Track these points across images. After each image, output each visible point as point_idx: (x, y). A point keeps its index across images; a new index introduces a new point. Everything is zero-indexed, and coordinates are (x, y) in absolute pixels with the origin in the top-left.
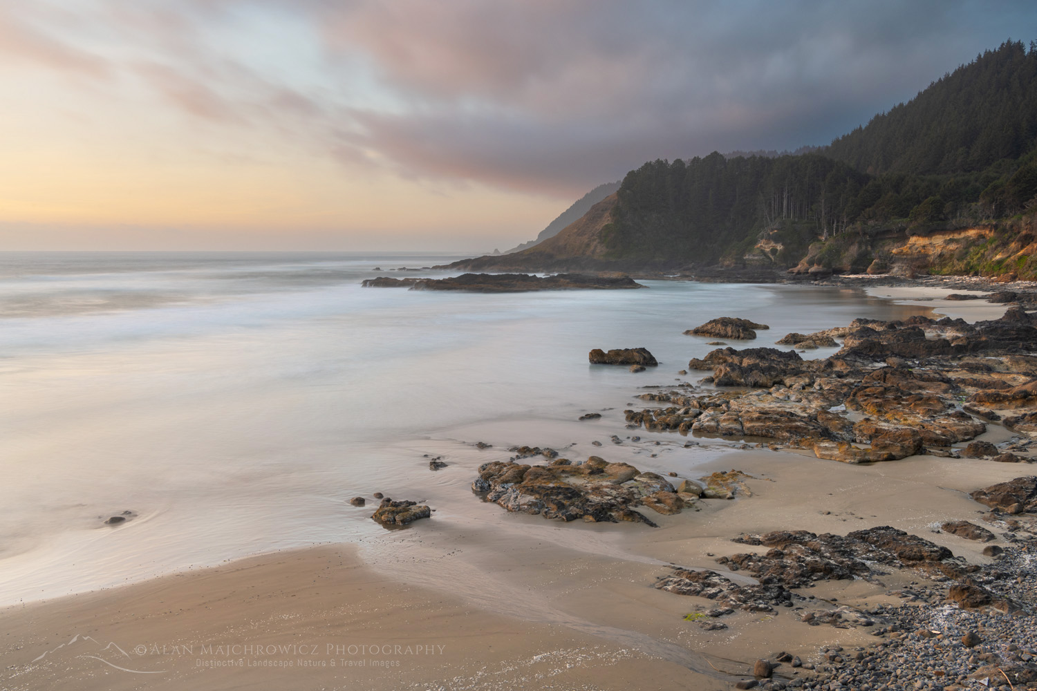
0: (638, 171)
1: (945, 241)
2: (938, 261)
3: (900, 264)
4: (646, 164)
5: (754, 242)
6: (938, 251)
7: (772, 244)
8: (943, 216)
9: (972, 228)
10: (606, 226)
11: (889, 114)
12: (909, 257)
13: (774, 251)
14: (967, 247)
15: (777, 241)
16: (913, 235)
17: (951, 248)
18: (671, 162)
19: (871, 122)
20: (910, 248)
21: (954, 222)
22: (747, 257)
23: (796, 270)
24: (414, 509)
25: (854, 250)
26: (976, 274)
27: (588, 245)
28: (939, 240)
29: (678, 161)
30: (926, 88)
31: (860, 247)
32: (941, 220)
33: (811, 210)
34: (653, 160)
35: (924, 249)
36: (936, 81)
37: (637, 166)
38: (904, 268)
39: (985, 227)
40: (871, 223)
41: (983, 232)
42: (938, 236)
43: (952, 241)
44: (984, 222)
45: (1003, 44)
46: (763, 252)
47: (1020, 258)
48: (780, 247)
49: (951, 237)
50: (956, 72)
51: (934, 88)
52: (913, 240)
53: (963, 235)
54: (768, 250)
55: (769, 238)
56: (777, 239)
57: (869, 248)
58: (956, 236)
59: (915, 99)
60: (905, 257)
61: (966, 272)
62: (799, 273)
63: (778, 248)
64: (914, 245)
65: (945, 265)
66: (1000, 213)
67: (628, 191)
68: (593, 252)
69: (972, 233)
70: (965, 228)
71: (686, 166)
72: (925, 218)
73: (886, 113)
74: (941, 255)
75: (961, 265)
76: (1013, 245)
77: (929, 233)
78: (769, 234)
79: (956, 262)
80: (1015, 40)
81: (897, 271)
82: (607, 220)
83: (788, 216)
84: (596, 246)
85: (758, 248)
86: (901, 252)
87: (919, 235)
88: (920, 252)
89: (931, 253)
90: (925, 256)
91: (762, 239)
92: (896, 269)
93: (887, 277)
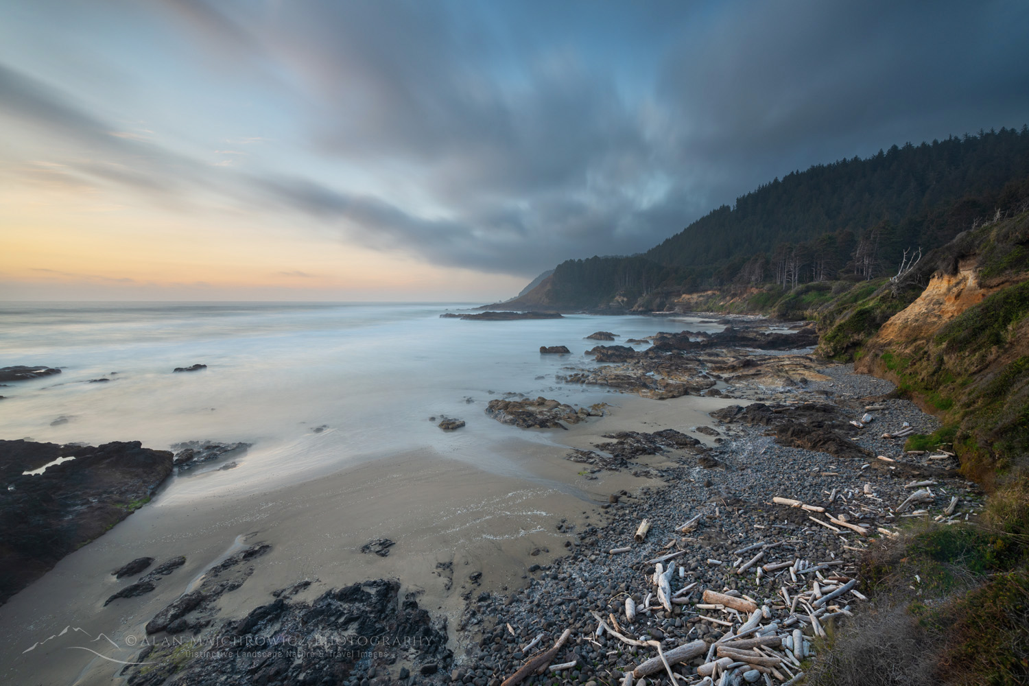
0: (562, 264)
1: (698, 297)
2: (695, 305)
3: (678, 307)
4: (566, 261)
5: (615, 297)
6: (695, 300)
7: (622, 298)
9: (710, 290)
10: (548, 290)
12: (682, 303)
13: (623, 301)
14: (708, 299)
15: (624, 297)
16: (684, 293)
17: (701, 299)
18: (576, 261)
19: (664, 242)
20: (682, 299)
21: (702, 288)
22: (611, 304)
23: (632, 310)
24: (457, 423)
25: (658, 300)
26: (712, 311)
27: (540, 299)
28: (695, 296)
29: (580, 260)
31: (661, 299)
32: (696, 287)
33: (639, 282)
34: (569, 259)
37: (561, 262)
38: (680, 309)
39: (715, 290)
40: (665, 288)
41: (714, 292)
42: (694, 294)
43: (701, 296)
44: (715, 287)
46: (618, 302)
47: (731, 304)
48: (625, 299)
49: (700, 294)
52: (684, 296)
53: (706, 293)
54: (620, 301)
55: (621, 295)
56: (624, 295)
57: (664, 300)
58: (703, 294)
60: (680, 303)
61: (708, 311)
62: (634, 311)
64: (684, 298)
65: (698, 308)
66: (721, 284)
67: (558, 273)
68: (543, 302)
69: (710, 293)
70: (707, 290)
72: (689, 287)
74: (696, 303)
75: (705, 307)
76: (728, 298)
77: (691, 292)
78: (620, 293)
79: (703, 306)
80: (726, 205)
81: (678, 310)
82: (549, 287)
83: (629, 285)
84: (544, 299)
85: (616, 300)
86: (678, 302)
87: (688, 294)
88: (687, 302)
89: (692, 302)
90: (689, 303)
91: (617, 295)
92: (676, 309)
93: (673, 313)
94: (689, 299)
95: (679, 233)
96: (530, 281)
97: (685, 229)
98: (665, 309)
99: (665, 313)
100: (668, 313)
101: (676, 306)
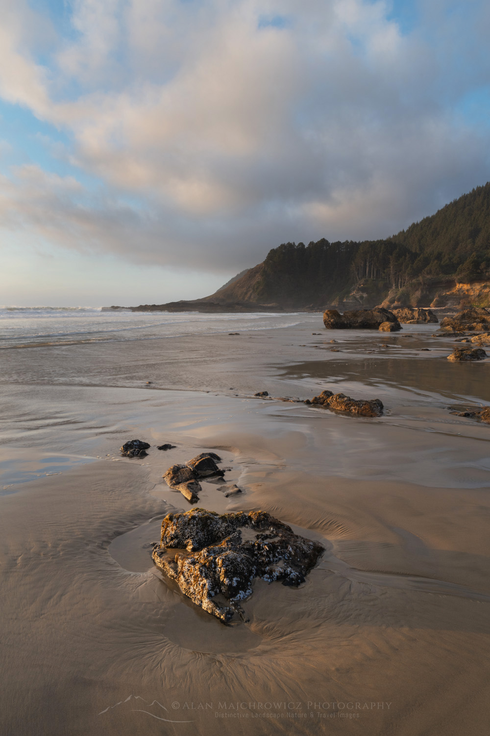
0: (277, 249)
1: (481, 287)
2: (477, 299)
3: (451, 301)
4: (282, 245)
5: (349, 292)
6: (477, 292)
7: (361, 293)
8: (479, 271)
10: (257, 282)
11: (421, 222)
12: (457, 297)
13: (362, 297)
15: (363, 292)
16: (460, 282)
17: (485, 291)
19: (410, 228)
20: (458, 291)
21: (487, 274)
22: (345, 301)
23: (380, 307)
25: (418, 294)
27: (246, 293)
28: (477, 287)
29: (301, 244)
30: (442, 208)
31: (422, 291)
32: (478, 273)
33: (384, 273)
34: (286, 243)
35: (468, 292)
36: (449, 203)
37: (276, 246)
38: (455, 304)
40: (429, 277)
42: (476, 284)
43: (485, 287)
45: (488, 183)
46: (355, 298)
48: (365, 295)
49: (485, 284)
50: (460, 199)
51: (447, 207)
52: (460, 285)
54: (358, 297)
55: (359, 290)
56: (363, 290)
57: (428, 293)
59: (436, 214)
60: (455, 297)
63: (364, 296)
64: (461, 289)
65: (483, 302)
67: (271, 261)
68: (250, 298)
71: (306, 247)
72: (468, 272)
73: (419, 222)
74: (479, 295)
77: (471, 281)
78: (358, 287)
79: (489, 299)
81: (450, 306)
82: (258, 278)
83: (370, 276)
84: (251, 295)
85: (352, 296)
86: (451, 294)
87: (464, 283)
88: (465, 293)
89: (472, 294)
90: (468, 296)
91: (354, 290)
92: (449, 304)
93: (445, 309)
94: (468, 290)
95: (431, 216)
97: (438, 211)
98: (432, 305)
99: (433, 308)
100: (437, 308)
101: (447, 300)
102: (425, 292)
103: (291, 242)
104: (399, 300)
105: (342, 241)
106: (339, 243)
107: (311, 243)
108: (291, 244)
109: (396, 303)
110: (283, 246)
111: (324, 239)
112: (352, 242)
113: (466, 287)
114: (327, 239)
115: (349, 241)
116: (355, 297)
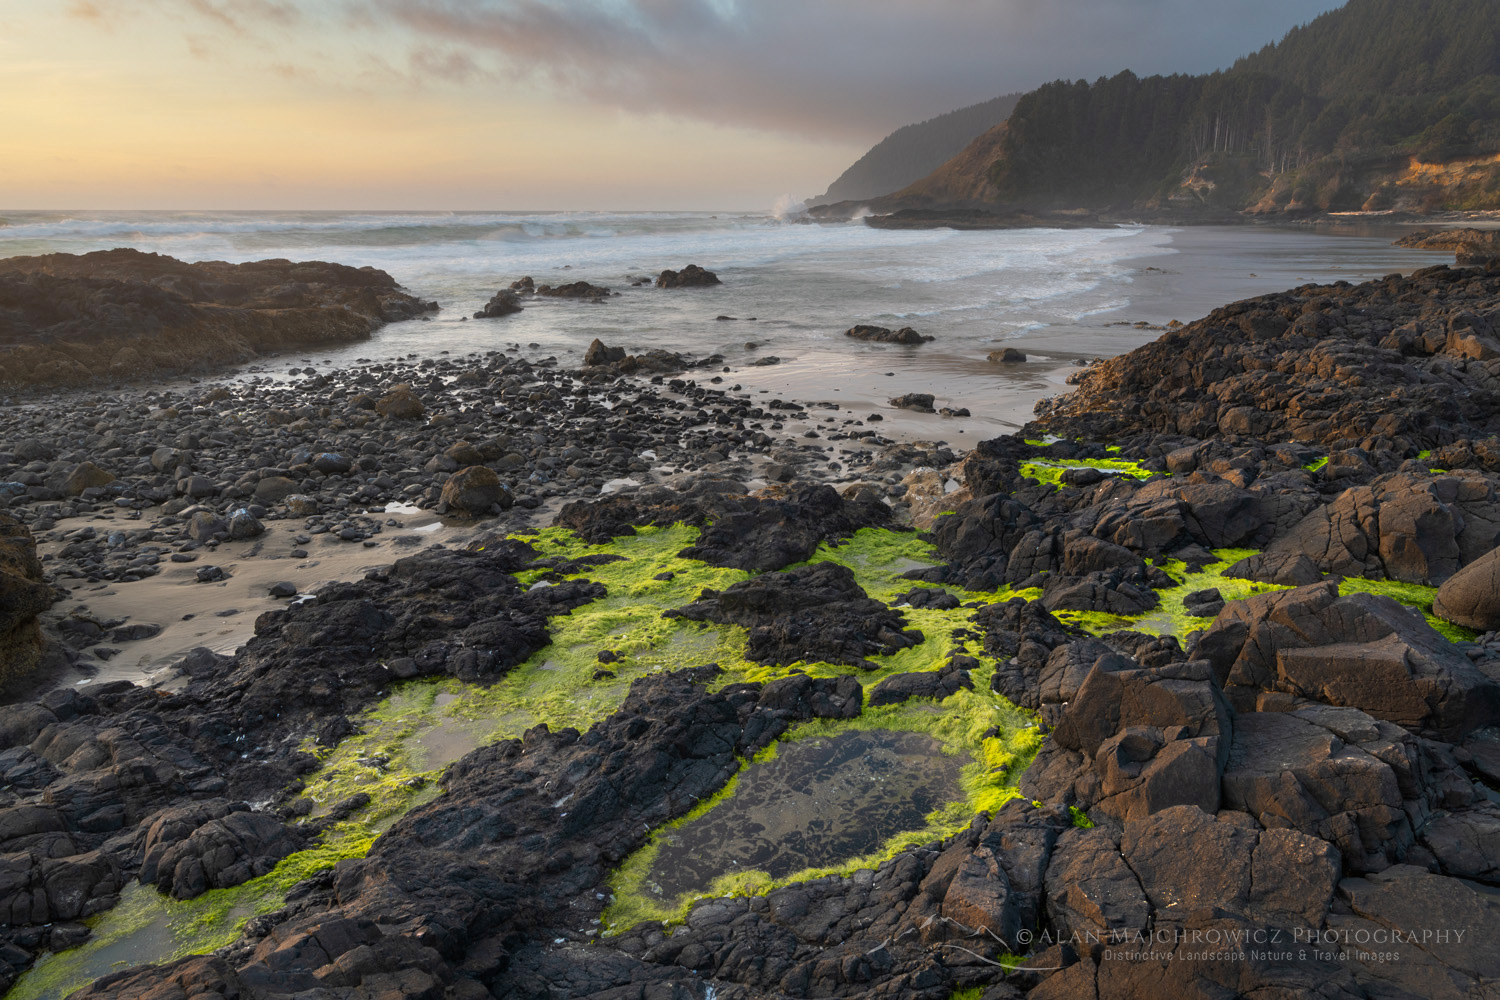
0: (1032, 94)
1: (1466, 169)
2: (1458, 193)
3: (1404, 198)
4: (1044, 86)
5: (1178, 180)
6: (1457, 180)
7: (1202, 182)
8: (1466, 138)
12: (1417, 189)
13: (1204, 191)
14: (1497, 176)
15: (1207, 179)
16: (1425, 162)
17: (1474, 177)
18: (1073, 82)
20: (1420, 178)
21: (1480, 145)
22: (1172, 198)
25: (1334, 183)
28: (1457, 169)
29: (1082, 83)
32: (1464, 142)
33: (1252, 140)
34: (1053, 80)
35: (1440, 180)
38: (1411, 203)
40: (1356, 149)
42: (1456, 163)
43: (1474, 169)
48: (1211, 186)
49: (1473, 163)
53: (1489, 161)
54: (1196, 189)
55: (1200, 175)
56: (1208, 175)
58: (1481, 163)
60: (1412, 189)
63: (1209, 187)
64: (1425, 174)
65: (1468, 198)
67: (1023, 121)
70: (1494, 153)
72: (1443, 140)
74: (1460, 187)
77: (1446, 158)
78: (1198, 170)
79: (1483, 193)
81: (1402, 206)
83: (1220, 147)
85: (1185, 187)
86: (1404, 185)
87: (1432, 163)
88: (1431, 183)
89: (1447, 183)
90: (1440, 187)
91: (1188, 175)
92: (1400, 204)
93: (1394, 214)
94: (1438, 176)
96: (879, 140)
98: (1365, 205)
99: (1369, 213)
100: (1377, 213)
101: (1397, 197)
102: (1346, 181)
103: (1064, 79)
104: (1298, 198)
105: (1165, 74)
106: (1157, 79)
107: (1102, 80)
108: (1062, 83)
109: (1292, 205)
110: (1046, 88)
111: (1127, 71)
112: (1185, 76)
113: (1435, 169)
114: (1133, 70)
115: (1180, 74)
116: (1192, 191)
